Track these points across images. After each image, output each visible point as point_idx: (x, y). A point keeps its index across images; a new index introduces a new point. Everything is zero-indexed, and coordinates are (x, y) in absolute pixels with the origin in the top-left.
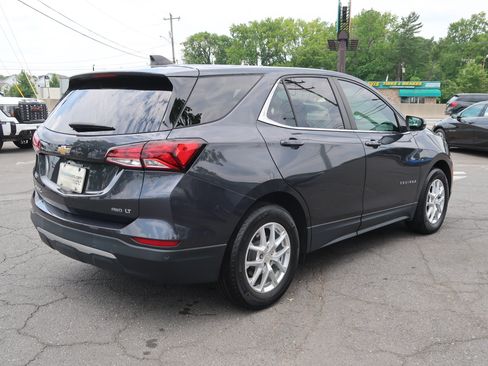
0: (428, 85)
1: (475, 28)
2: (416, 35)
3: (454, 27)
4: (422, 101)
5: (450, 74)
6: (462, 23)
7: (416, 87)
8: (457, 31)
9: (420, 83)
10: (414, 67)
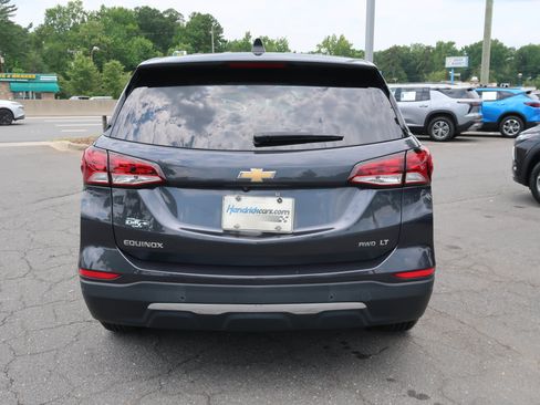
0: (44, 78)
1: (74, 16)
2: (10, 19)
3: (50, 14)
4: (39, 96)
5: (54, 67)
6: (59, 9)
7: (30, 81)
8: (55, 19)
9: (34, 76)
10: (14, 57)
